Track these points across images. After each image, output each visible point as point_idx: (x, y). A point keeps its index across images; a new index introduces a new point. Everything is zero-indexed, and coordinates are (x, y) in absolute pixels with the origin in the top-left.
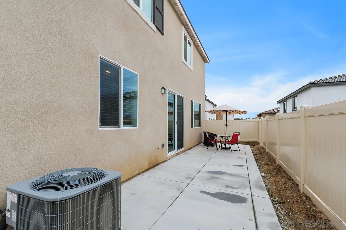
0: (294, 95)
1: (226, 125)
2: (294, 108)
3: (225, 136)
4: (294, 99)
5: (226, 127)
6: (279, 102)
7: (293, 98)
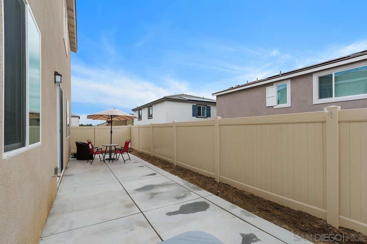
0: (149, 106)
1: (111, 132)
2: (150, 116)
3: (110, 145)
4: (149, 109)
5: (111, 134)
6: (134, 110)
7: (148, 107)
